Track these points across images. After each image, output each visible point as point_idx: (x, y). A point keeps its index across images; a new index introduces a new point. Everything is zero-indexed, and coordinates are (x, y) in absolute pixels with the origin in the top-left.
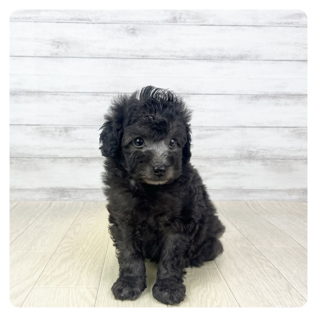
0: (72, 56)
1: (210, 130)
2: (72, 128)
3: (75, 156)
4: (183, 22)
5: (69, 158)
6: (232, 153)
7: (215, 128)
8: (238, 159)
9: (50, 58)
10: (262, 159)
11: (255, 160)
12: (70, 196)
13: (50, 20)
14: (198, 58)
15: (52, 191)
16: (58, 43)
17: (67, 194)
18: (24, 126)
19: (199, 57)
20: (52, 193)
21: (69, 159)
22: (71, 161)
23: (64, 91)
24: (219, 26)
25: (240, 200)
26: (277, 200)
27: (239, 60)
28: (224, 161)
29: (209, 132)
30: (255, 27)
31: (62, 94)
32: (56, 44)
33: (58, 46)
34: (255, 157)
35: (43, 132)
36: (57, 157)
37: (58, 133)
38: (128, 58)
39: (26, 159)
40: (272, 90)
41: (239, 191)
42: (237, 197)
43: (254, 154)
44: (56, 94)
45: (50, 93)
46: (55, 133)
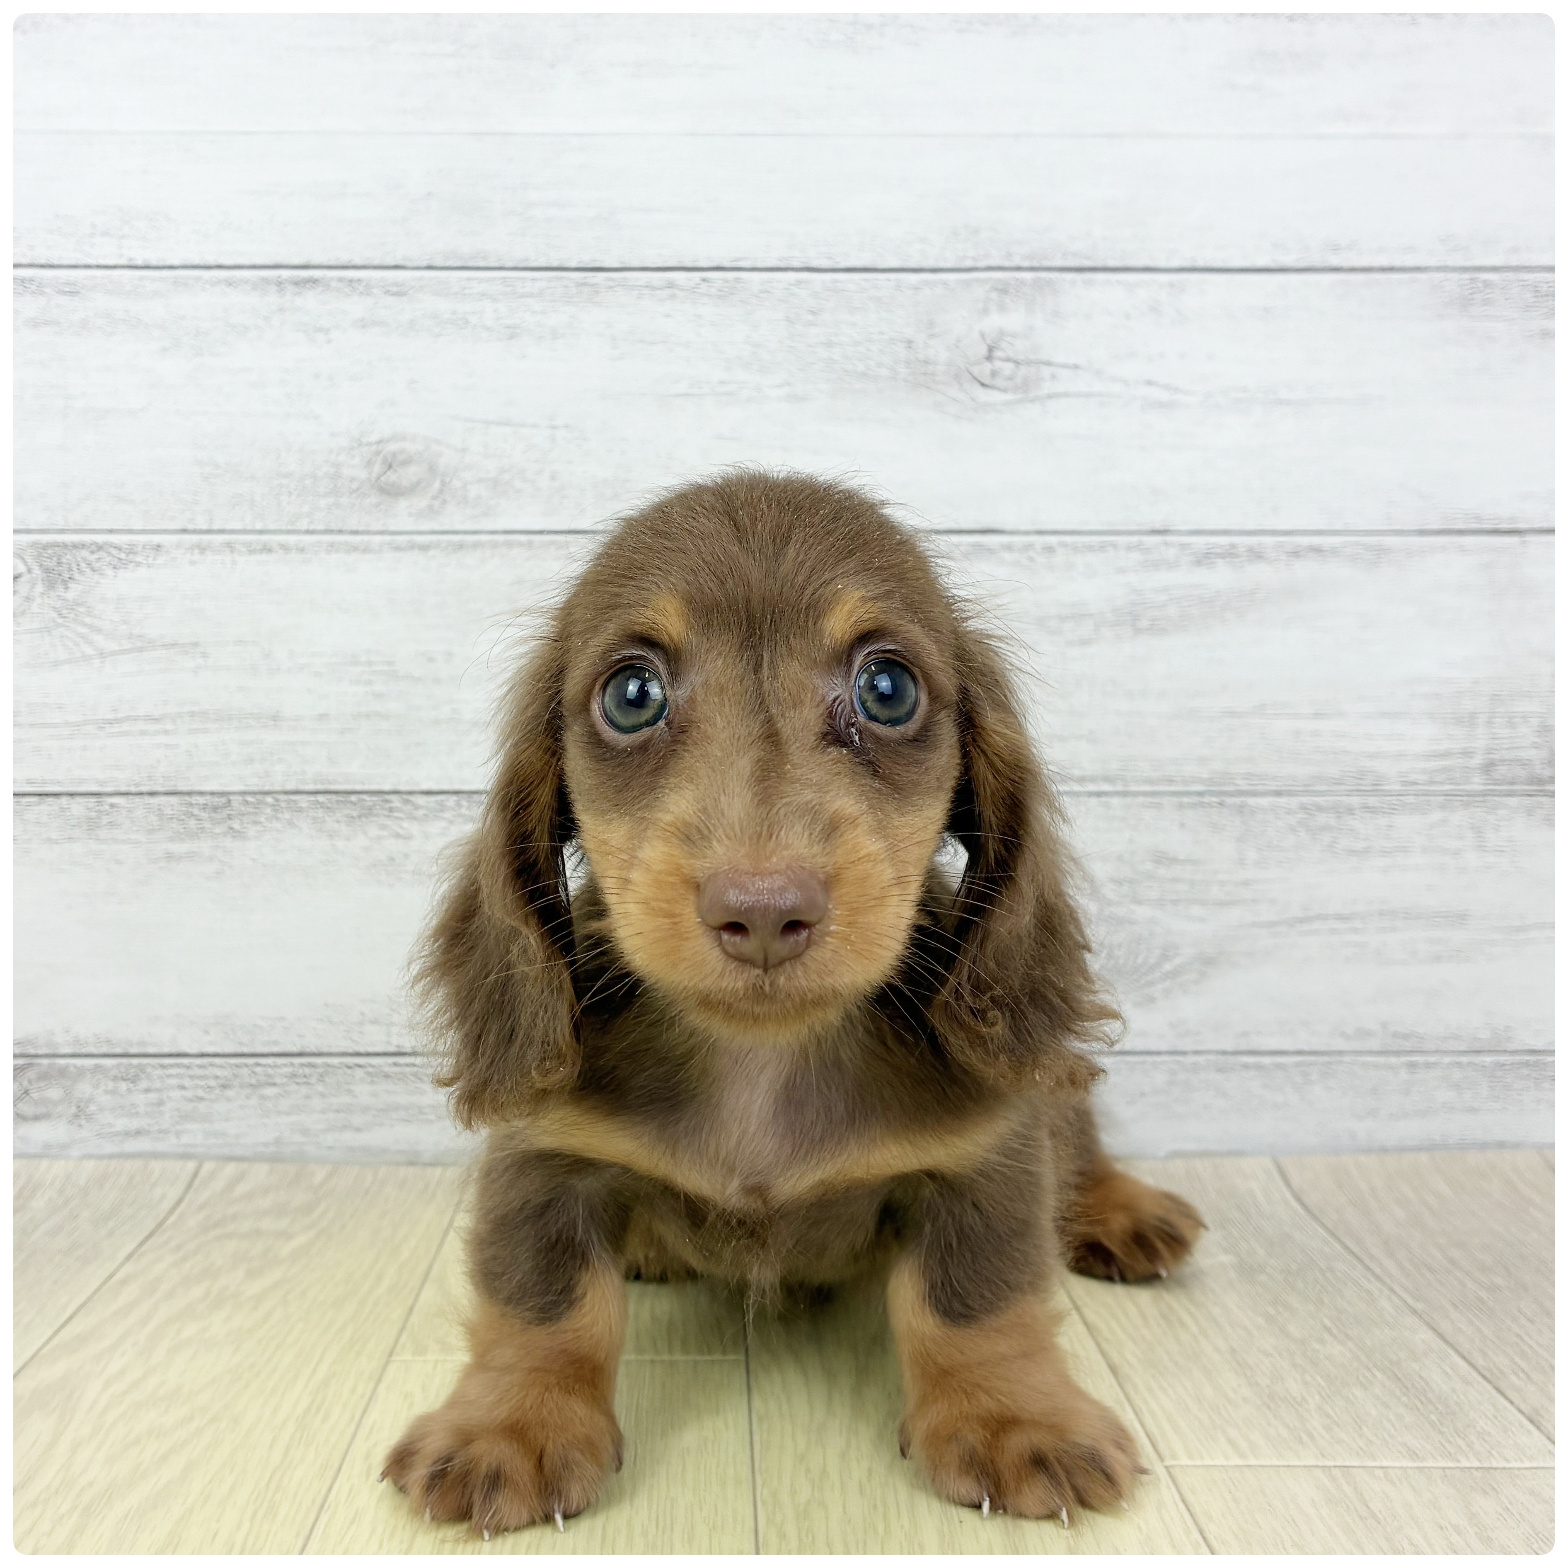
2: (95, 548)
3: (122, 780)
6: (1414, 743)
7: (1268, 541)
8: (1470, 798)
12: (80, 1114)
17: (57, 1093)
21: (77, 808)
25: (1501, 1145)
29: (1221, 577)
41: (1488, 1059)
42: (1472, 1110)
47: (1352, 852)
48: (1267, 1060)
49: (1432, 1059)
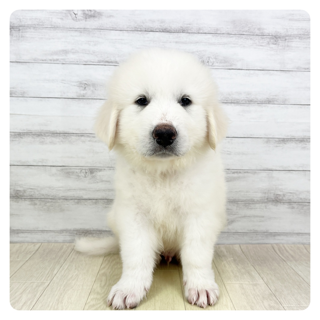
0: (99, 97)
1: (237, 172)
2: (97, 169)
3: (100, 197)
4: (211, 66)
5: (93, 199)
6: (259, 196)
7: (242, 171)
8: (265, 202)
9: (77, 100)
10: (289, 202)
11: (282, 203)
13: (77, 62)
14: (225, 102)
15: (75, 232)
16: (84, 85)
18: (49, 167)
19: (227, 101)
20: (75, 235)
21: (94, 201)
22: (96, 203)
23: (90, 133)
24: (247, 70)
25: (267, 244)
26: (303, 244)
27: (266, 104)
28: (250, 204)
29: (236, 175)
30: (282, 71)
31: (88, 136)
32: (83, 86)
33: (85, 88)
34: (282, 200)
35: (68, 173)
36: (82, 198)
37: (83, 174)
39: (49, 200)
40: (300, 134)
41: (266, 234)
42: (263, 240)
43: (281, 198)
44: (81, 136)
45: (77, 134)
46: (80, 175)
47: (250, 209)
48: (239, 233)
49: (259, 233)
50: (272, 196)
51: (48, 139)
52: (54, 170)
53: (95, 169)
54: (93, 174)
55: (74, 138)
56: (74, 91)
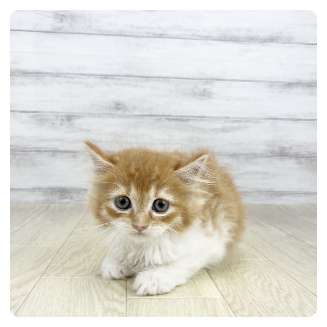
0: (78, 31)
1: (237, 121)
2: (75, 116)
5: (71, 152)
6: (261, 149)
7: (242, 120)
8: (269, 156)
9: (52, 34)
10: (296, 156)
11: (288, 157)
12: (72, 198)
14: (223, 39)
15: (50, 191)
16: (61, 16)
17: (68, 195)
18: (19, 113)
19: (225, 38)
20: (50, 194)
21: (72, 154)
22: (74, 156)
23: (68, 72)
28: (252, 158)
29: (235, 125)
31: (65, 76)
32: (59, 17)
33: (62, 20)
34: (288, 154)
35: (41, 120)
36: (58, 150)
37: (58, 122)
38: (143, 37)
39: (20, 152)
40: (307, 78)
41: (270, 193)
42: (267, 200)
43: (286, 151)
44: (57, 76)
45: (51, 74)
46: (55, 122)
49: (262, 192)
50: (277, 149)
51: (18, 80)
52: (25, 116)
53: (72, 116)
54: (71, 121)
55: (48, 78)
56: (48, 23)
